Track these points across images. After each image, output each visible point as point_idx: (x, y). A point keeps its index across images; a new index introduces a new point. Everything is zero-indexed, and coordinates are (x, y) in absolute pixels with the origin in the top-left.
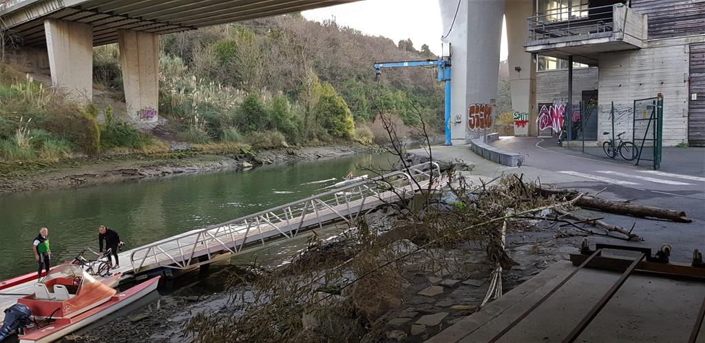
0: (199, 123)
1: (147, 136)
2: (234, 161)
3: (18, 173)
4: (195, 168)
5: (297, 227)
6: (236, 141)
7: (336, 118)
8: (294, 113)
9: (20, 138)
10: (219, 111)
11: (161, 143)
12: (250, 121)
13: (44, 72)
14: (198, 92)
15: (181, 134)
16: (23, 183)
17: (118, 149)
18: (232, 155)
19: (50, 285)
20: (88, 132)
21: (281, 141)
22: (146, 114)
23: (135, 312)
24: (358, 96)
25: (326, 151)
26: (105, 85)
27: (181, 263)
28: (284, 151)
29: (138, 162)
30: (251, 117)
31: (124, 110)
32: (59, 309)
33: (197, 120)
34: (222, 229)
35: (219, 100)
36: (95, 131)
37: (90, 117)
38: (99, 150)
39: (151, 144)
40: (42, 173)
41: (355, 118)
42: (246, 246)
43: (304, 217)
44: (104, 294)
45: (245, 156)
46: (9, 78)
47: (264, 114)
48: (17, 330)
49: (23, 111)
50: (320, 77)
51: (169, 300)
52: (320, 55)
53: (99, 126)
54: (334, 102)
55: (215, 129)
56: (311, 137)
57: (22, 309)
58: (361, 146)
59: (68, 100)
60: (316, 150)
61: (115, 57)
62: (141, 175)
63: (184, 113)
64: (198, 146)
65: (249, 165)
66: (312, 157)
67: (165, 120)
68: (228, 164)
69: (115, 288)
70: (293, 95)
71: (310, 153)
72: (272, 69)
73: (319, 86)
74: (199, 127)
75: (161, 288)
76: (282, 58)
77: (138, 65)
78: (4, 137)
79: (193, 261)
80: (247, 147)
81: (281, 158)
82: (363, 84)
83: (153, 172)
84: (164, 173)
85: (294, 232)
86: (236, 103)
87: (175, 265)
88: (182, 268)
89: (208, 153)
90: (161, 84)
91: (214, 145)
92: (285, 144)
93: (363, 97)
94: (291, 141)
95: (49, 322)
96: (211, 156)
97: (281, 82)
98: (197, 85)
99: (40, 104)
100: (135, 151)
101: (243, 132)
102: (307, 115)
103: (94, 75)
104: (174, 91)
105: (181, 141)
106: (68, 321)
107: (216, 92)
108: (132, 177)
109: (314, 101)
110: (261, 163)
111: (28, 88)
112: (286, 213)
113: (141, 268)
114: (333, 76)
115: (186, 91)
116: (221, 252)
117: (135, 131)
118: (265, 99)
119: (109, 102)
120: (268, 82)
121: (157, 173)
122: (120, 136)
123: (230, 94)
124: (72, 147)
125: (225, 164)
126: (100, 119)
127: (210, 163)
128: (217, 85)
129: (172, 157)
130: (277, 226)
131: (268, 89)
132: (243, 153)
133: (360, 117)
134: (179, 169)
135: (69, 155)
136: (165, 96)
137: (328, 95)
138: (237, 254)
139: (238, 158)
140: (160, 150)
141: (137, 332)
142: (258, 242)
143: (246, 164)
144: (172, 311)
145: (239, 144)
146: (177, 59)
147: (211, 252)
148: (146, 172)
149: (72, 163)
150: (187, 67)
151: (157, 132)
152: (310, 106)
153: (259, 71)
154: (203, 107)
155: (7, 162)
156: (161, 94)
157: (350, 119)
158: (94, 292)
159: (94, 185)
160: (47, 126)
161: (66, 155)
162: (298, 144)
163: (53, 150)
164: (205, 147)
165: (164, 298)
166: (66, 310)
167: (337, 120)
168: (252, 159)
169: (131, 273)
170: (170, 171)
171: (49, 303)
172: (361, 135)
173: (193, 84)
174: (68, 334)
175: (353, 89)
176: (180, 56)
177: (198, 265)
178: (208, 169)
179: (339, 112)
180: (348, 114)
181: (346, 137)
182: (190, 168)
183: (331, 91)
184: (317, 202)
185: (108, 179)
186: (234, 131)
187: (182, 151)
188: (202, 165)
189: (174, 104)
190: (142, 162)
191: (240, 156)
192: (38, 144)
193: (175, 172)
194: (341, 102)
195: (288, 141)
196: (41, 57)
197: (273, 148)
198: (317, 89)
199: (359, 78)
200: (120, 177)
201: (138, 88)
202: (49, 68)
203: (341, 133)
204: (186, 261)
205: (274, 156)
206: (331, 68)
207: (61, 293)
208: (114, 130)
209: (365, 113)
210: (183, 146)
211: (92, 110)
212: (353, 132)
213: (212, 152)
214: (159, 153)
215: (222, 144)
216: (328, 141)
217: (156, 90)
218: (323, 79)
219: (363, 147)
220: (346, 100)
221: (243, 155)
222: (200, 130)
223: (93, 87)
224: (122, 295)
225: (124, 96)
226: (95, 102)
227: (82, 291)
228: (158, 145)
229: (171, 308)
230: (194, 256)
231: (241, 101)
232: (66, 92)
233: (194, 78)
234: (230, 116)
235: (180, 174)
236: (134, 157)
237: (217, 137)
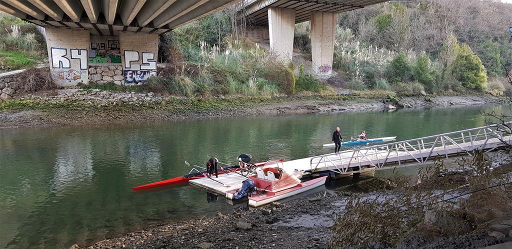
0: (359, 76)
1: (324, 84)
2: (382, 104)
3: (249, 104)
4: (354, 107)
5: (427, 156)
6: (385, 89)
7: (470, 73)
8: (433, 69)
9: (251, 83)
10: (374, 67)
11: (332, 89)
12: (397, 75)
13: (266, 41)
14: (360, 53)
15: (346, 83)
16: (252, 110)
17: (305, 92)
18: (380, 100)
19: (266, 171)
20: (288, 80)
21: (420, 90)
22: (324, 69)
23: (312, 196)
24: (493, 55)
25: (459, 100)
26: (300, 50)
27: (341, 169)
28: (423, 98)
29: (317, 101)
30: (398, 71)
31: (311, 66)
32: (269, 186)
33: (358, 73)
34: (369, 151)
35: (375, 59)
36: (293, 80)
37: (290, 71)
38: (294, 92)
39: (326, 89)
40: (261, 105)
41: (488, 73)
42: (386, 164)
43: (432, 149)
44: (294, 181)
45: (391, 101)
46: (247, 46)
47: (408, 69)
48: (248, 194)
49: (254, 67)
50: (458, 39)
51: (332, 192)
52: (461, 21)
53: (295, 77)
54: (470, 60)
55: (370, 80)
56: (446, 88)
57: (251, 183)
58: (492, 97)
59: (278, 59)
60: (450, 98)
61: (307, 30)
62: (318, 110)
63: (349, 68)
64: (356, 92)
65: (393, 107)
66: (446, 104)
67: (336, 73)
68: (377, 106)
69: (300, 179)
70: (434, 55)
71: (443, 101)
72: (418, 34)
73: (458, 46)
74: (359, 79)
75: (328, 184)
76: (427, 26)
77: (322, 36)
78: (243, 82)
79: (349, 169)
80: (392, 94)
81: (420, 103)
82: (499, 45)
83: (326, 109)
84: (332, 110)
85: (424, 159)
86: (388, 61)
87: (337, 170)
88: (342, 173)
89: (363, 97)
90: (336, 48)
91: (368, 92)
92: (423, 92)
93: (498, 55)
94: (429, 90)
95: (264, 193)
96: (365, 100)
97: (425, 44)
98: (360, 48)
99: (263, 63)
100: (316, 93)
101: (391, 82)
102: (444, 70)
103: (294, 43)
104: (343, 53)
105: (345, 88)
106: (274, 194)
107: (373, 53)
108: (313, 111)
109: (452, 59)
110: (403, 107)
111: (257, 52)
112: (419, 144)
113: (316, 169)
114: (471, 38)
115: (352, 53)
116: (368, 166)
117: (316, 80)
118: (411, 58)
119: (302, 60)
120: (414, 45)
121: (328, 109)
122: (307, 84)
123: (384, 54)
124: (279, 90)
125: (375, 106)
126: (296, 72)
127: (365, 105)
128: (374, 48)
129: (339, 99)
130: (411, 153)
131: (414, 50)
132: (389, 98)
133: (493, 72)
134: (343, 108)
135: (277, 95)
136: (337, 56)
137: (465, 54)
138: (380, 169)
139: (385, 102)
140: (331, 94)
141: (313, 207)
142: (396, 163)
143: (391, 107)
144: (334, 199)
145: (387, 92)
146: (348, 30)
147: (362, 165)
148: (322, 108)
149: (278, 100)
150: (354, 35)
151: (330, 82)
152: (448, 63)
153: (408, 36)
154: (363, 64)
155: (244, 97)
156: (335, 55)
157: (483, 74)
158: (288, 179)
159: (290, 114)
160: (266, 76)
161: (275, 94)
162: (435, 93)
163: (269, 91)
164: (362, 93)
165: (330, 192)
166: (273, 187)
167: (471, 75)
168: (396, 103)
169: (310, 171)
170: (336, 108)
171: (264, 181)
172: (493, 88)
173: (357, 48)
174: (275, 201)
175: (488, 49)
176: (350, 28)
177: (352, 173)
178: (363, 109)
179: (474, 68)
180: (482, 70)
181: (478, 89)
182: (350, 107)
183: (467, 50)
184: (445, 139)
185: (298, 111)
186: (384, 82)
187: (346, 95)
188: (359, 105)
189: (343, 62)
190: (320, 101)
191: (388, 100)
192: (260, 87)
193: (340, 110)
194: (476, 59)
195: (426, 90)
196: (264, 32)
197: (413, 95)
198: (455, 49)
199: (496, 39)
200: (305, 111)
201: (321, 51)
202: (269, 39)
203: (473, 86)
204: (345, 169)
205: (414, 102)
206: (470, 32)
207: (271, 177)
208: (304, 80)
209: (499, 69)
210: (346, 92)
211: (292, 66)
212: (485, 85)
213: (366, 97)
214: (331, 96)
215: (374, 91)
216: (461, 92)
217: (331, 52)
218: (461, 41)
219: (494, 98)
220: (481, 58)
221: (389, 100)
222: (360, 81)
223: (293, 51)
224: (304, 184)
225: (311, 56)
226: (293, 61)
227: (282, 178)
228: (331, 91)
229: (333, 197)
230: (350, 167)
231: (391, 59)
232: (277, 55)
233: (358, 43)
234: (382, 70)
235: (343, 111)
236: (315, 97)
237: (371, 85)
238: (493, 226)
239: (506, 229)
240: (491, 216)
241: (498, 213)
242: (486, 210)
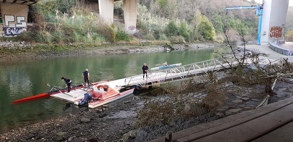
0: (151, 32)
1: (132, 37)
2: (163, 48)
3: (88, 48)
4: (148, 50)
5: (186, 75)
6: (165, 40)
7: (207, 31)
8: (189, 29)
9: (89, 35)
10: (159, 27)
11: (137, 40)
12: (171, 32)
13: (97, 11)
14: (151, 20)
15: (144, 36)
16: (89, 52)
17: (121, 41)
18: (162, 45)
19: (99, 87)
20: (111, 34)
21: (182, 40)
22: (132, 28)
23: (125, 100)
24: (218, 22)
25: (202, 45)
26: (118, 17)
27: (142, 84)
28: (184, 44)
29: (128, 46)
30: (171, 30)
31: (124, 26)
32: (101, 96)
33: (150, 31)
34: (157, 74)
35: (159, 23)
36: (114, 34)
37: (112, 29)
38: (115, 41)
39: (133, 40)
40: (95, 49)
41: (216, 31)
42: (166, 80)
43: (189, 71)
44: (116, 92)
45: (168, 46)
46: (85, 13)
47: (176, 29)
48: (88, 101)
49: (90, 26)
50: (201, 13)
51: (137, 97)
52: (203, 4)
53: (115, 32)
54: (207, 24)
55: (157, 35)
56: (196, 39)
57: (90, 94)
58: (218, 44)
59: (105, 22)
60: (197, 44)
61: (121, 6)
62: (129, 51)
63: (145, 28)
64: (150, 41)
65: (169, 49)
66: (196, 48)
67: (138, 31)
68: (161, 49)
69: (119, 91)
70: (189, 21)
71: (194, 46)
72: (181, 10)
73: (201, 17)
74: (151, 34)
75: (135, 93)
76: (186, 5)
77: (130, 9)
78: (84, 35)
79: (146, 84)
80: (169, 42)
81: (182, 47)
82: (221, 16)
83: (133, 51)
84: (137, 51)
85: (185, 77)
86: (166, 24)
87: (140, 85)
88: (142, 86)
89: (153, 44)
90: (138, 16)
91: (156, 41)
92: (184, 41)
93: (221, 22)
94: (187, 40)
95: (98, 100)
96: (155, 46)
97: (185, 16)
98: (151, 17)
99: (96, 24)
100: (127, 42)
101: (167, 36)
102: (194, 30)
103: (114, 12)
104: (142, 19)
105: (144, 39)
106: (104, 100)
107: (158, 20)
108: (126, 52)
109: (198, 24)
110: (174, 49)
111: (92, 17)
112: (182, 69)
113: (128, 85)
114: (208, 13)
115: (147, 19)
116: (156, 82)
117: (127, 34)
118: (178, 23)
119: (119, 23)
120: (179, 16)
121: (135, 51)
122: (122, 36)
123: (164, 20)
124: (106, 40)
125: (160, 49)
126: (115, 30)
127: (154, 48)
128: (159, 17)
129: (140, 45)
130: (178, 74)
131: (179, 18)
132: (167, 45)
133: (219, 31)
134: (143, 50)
135: (105, 43)
136: (139, 21)
137: (205, 21)
138: (162, 83)
139: (165, 47)
140: (136, 42)
141: (126, 106)
142: (171, 79)
143: (168, 49)
144: (138, 101)
145: (166, 41)
146: (144, 7)
147: (153, 81)
148: (131, 50)
149: (105, 46)
150: (148, 9)
151: (135, 35)
152: (196, 26)
153: (176, 11)
154: (153, 26)
155: (85, 44)
156: (137, 20)
157: (213, 32)
158: (112, 91)
159: (113, 54)
160: (98, 32)
161: (104, 43)
162: (190, 42)
163: (100, 41)
164: (153, 42)
165: (136, 97)
166: (103, 96)
167: (208, 32)
168: (170, 47)
169: (125, 86)
170: (139, 51)
171: (98, 93)
172: (218, 39)
173: (149, 17)
174: (105, 104)
175: (216, 18)
176: (145, 5)
177: (148, 86)
178: (153, 50)
179: (209, 29)
180: (213, 30)
181: (211, 39)
182: (147, 50)
183: (206, 19)
184: (195, 66)
185: (117, 52)
186: (164, 36)
187: (144, 43)
188: (151, 48)
189: (142, 25)
190: (129, 46)
191: (166, 46)
192: (94, 38)
193: (141, 51)
194: (210, 24)
195: (186, 40)
196: (96, 5)
197: (179, 43)
198: (200, 19)
199: (219, 14)
200: (122, 52)
201: (129, 18)
202: (99, 10)
203: (209, 38)
204: (144, 84)
205: (179, 47)
206: (207, 9)
207: (102, 90)
208: (120, 34)
209: (221, 29)
210: (144, 41)
211: (113, 26)
212: (215, 37)
213: (155, 44)
214: (136, 43)
215: (159, 41)
216: (203, 41)
217: (136, 19)
218: (203, 14)
220: (213, 23)
221: (167, 46)
222: (151, 35)
223: (114, 17)
224: (121, 94)
225: (124, 21)
226: (114, 23)
227: (109, 91)
228: (136, 40)
229: (138, 100)
230: (147, 83)
231: (167, 23)
232: (104, 19)
233: (150, 14)
234: (163, 29)
235: (143, 52)
236: (127, 44)
237: (157, 38)
238: (218, 110)
239: (224, 111)
240: (217, 105)
241: (220, 103)
242: (214, 102)
